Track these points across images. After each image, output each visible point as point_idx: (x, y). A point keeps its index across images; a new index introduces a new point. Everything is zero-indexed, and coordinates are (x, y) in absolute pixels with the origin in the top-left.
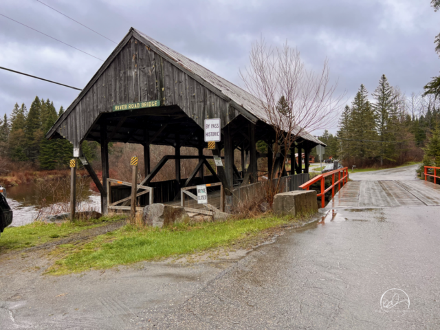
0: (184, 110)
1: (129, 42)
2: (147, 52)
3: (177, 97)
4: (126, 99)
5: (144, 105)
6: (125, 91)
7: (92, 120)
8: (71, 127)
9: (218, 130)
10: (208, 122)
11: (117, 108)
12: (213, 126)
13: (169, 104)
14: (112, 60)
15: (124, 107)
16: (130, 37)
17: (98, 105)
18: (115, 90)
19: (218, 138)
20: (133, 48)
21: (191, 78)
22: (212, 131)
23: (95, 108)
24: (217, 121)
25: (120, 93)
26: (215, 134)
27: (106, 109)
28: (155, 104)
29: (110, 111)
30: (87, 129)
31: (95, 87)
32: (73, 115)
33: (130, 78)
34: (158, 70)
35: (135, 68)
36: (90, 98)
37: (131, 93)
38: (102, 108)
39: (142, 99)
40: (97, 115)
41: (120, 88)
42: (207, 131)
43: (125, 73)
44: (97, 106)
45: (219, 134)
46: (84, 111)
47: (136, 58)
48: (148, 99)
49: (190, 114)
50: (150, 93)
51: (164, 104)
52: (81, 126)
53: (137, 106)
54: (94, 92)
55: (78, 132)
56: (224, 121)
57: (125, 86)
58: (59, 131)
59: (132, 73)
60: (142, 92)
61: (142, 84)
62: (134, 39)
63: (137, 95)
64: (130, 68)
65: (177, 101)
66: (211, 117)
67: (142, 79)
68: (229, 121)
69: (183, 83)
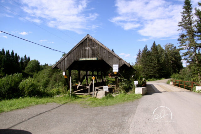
0: (106, 61)
1: (87, 39)
2: (93, 42)
4: (85, 57)
5: (92, 59)
6: (84, 54)
7: (71, 63)
8: (62, 65)
9: (118, 68)
11: (81, 59)
12: (116, 67)
14: (80, 44)
15: (84, 59)
16: (87, 37)
17: (74, 58)
19: (117, 71)
20: (87, 41)
22: (115, 68)
23: (72, 59)
25: (82, 54)
26: (116, 69)
27: (77, 59)
28: (95, 59)
30: (69, 66)
31: (73, 52)
32: (63, 61)
33: (85, 50)
34: (97, 48)
35: (88, 47)
36: (70, 56)
37: (87, 55)
38: (75, 59)
39: (91, 57)
40: (73, 61)
41: (82, 53)
42: (114, 68)
43: (84, 48)
45: (118, 69)
46: (68, 60)
47: (89, 44)
48: (93, 57)
49: (108, 63)
50: (94, 55)
51: (99, 59)
52: (66, 65)
53: (89, 59)
54: (72, 54)
55: (65, 67)
56: (119, 65)
57: (84, 52)
58: (57, 66)
59: (87, 48)
60: (91, 55)
61: (91, 52)
62: (89, 38)
63: (89, 55)
64: (86, 47)
65: (103, 58)
66: (115, 64)
67: (91, 51)
68: (121, 65)
69: (106, 53)
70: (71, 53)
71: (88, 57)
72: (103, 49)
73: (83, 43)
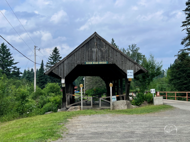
0: (118, 66)
1: (94, 37)
2: (102, 42)
3: (115, 60)
4: (91, 60)
5: (100, 63)
6: (91, 56)
7: (73, 67)
8: (61, 70)
9: (133, 74)
10: (128, 71)
11: (87, 63)
12: (131, 72)
13: (112, 63)
14: (85, 43)
15: (91, 63)
16: (94, 35)
18: (86, 55)
19: (132, 77)
20: (95, 40)
21: (121, 54)
22: (130, 74)
23: (75, 62)
24: (132, 71)
25: (88, 57)
26: (131, 76)
27: (81, 63)
28: (105, 63)
29: (83, 64)
30: (70, 71)
31: (75, 54)
32: (62, 65)
33: (92, 52)
34: (107, 50)
35: (96, 48)
36: (72, 58)
37: (94, 57)
38: (79, 62)
39: (99, 60)
40: (76, 65)
41: (88, 55)
42: (128, 74)
43: (91, 49)
44: (76, 62)
45: (133, 76)
46: (68, 63)
47: (97, 44)
48: (102, 61)
49: (121, 68)
50: (103, 58)
51: (109, 63)
52: (66, 70)
53: (97, 63)
54: (75, 56)
55: (65, 72)
56: (135, 71)
57: (91, 54)
58: (53, 71)
59: (95, 50)
60: (99, 58)
61: (99, 54)
62: (96, 36)
63: (97, 58)
64: (93, 48)
65: (115, 62)
67: (99, 53)
68: (136, 71)
69: (118, 56)
70: (73, 55)
71: (96, 61)
72: (115, 52)
73: (90, 43)
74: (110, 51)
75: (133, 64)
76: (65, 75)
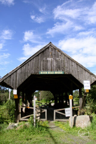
0: (74, 76)
1: (49, 47)
2: (57, 52)
3: (71, 71)
4: (46, 69)
5: (56, 73)
6: (46, 66)
7: (27, 77)
8: (13, 80)
9: (89, 85)
11: (41, 73)
12: (87, 83)
13: (67, 74)
14: (40, 53)
15: (46, 73)
16: (49, 45)
18: (41, 65)
19: (89, 88)
20: (50, 49)
22: (87, 85)
23: (29, 72)
24: (89, 82)
25: (43, 66)
27: (35, 73)
28: (61, 73)
29: (37, 74)
30: (23, 81)
31: (29, 63)
32: (15, 74)
33: (47, 61)
34: (62, 60)
35: (51, 57)
36: (26, 67)
37: (49, 67)
38: (33, 72)
39: (55, 70)
40: (29, 75)
41: (43, 64)
42: (85, 85)
43: (46, 59)
44: (30, 71)
46: (21, 73)
47: (52, 54)
48: (57, 71)
49: (77, 78)
50: (58, 68)
51: (65, 73)
52: (19, 79)
53: (52, 73)
54: (28, 65)
55: (17, 82)
56: (91, 82)
57: (46, 64)
58: (5, 81)
59: (49, 59)
60: (54, 68)
61: (54, 64)
62: (51, 46)
63: (52, 68)
64: (48, 57)
65: (71, 73)
66: (86, 80)
67: (54, 62)
68: (93, 82)
69: (74, 66)
70: (27, 64)
71: (52, 70)
72: (70, 61)
73: (44, 52)
74: (66, 61)
75: (89, 75)
76: (17, 86)
